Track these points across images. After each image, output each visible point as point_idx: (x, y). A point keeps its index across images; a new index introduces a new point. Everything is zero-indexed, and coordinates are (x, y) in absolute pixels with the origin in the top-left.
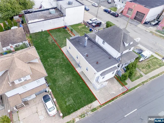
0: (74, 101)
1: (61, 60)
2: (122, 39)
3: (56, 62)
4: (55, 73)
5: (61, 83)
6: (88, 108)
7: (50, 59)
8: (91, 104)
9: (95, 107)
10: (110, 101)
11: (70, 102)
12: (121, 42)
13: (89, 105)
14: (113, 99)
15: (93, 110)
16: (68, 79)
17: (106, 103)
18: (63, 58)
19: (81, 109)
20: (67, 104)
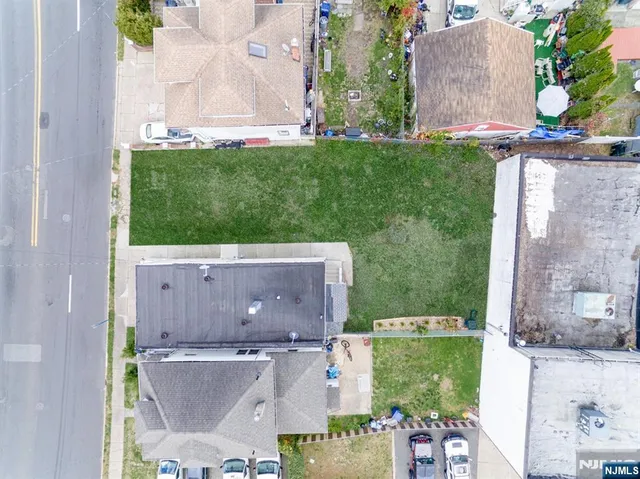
0: (154, 191)
1: (294, 222)
2: (157, 403)
3: (295, 202)
4: (253, 181)
5: (214, 183)
6: (124, 212)
7: (317, 190)
8: (128, 225)
9: (118, 228)
10: (112, 269)
11: (157, 181)
12: (156, 393)
13: (127, 219)
14: (112, 279)
15: (115, 220)
16: (217, 206)
17: (113, 257)
18: (300, 229)
19: (129, 198)
20: (153, 173)
